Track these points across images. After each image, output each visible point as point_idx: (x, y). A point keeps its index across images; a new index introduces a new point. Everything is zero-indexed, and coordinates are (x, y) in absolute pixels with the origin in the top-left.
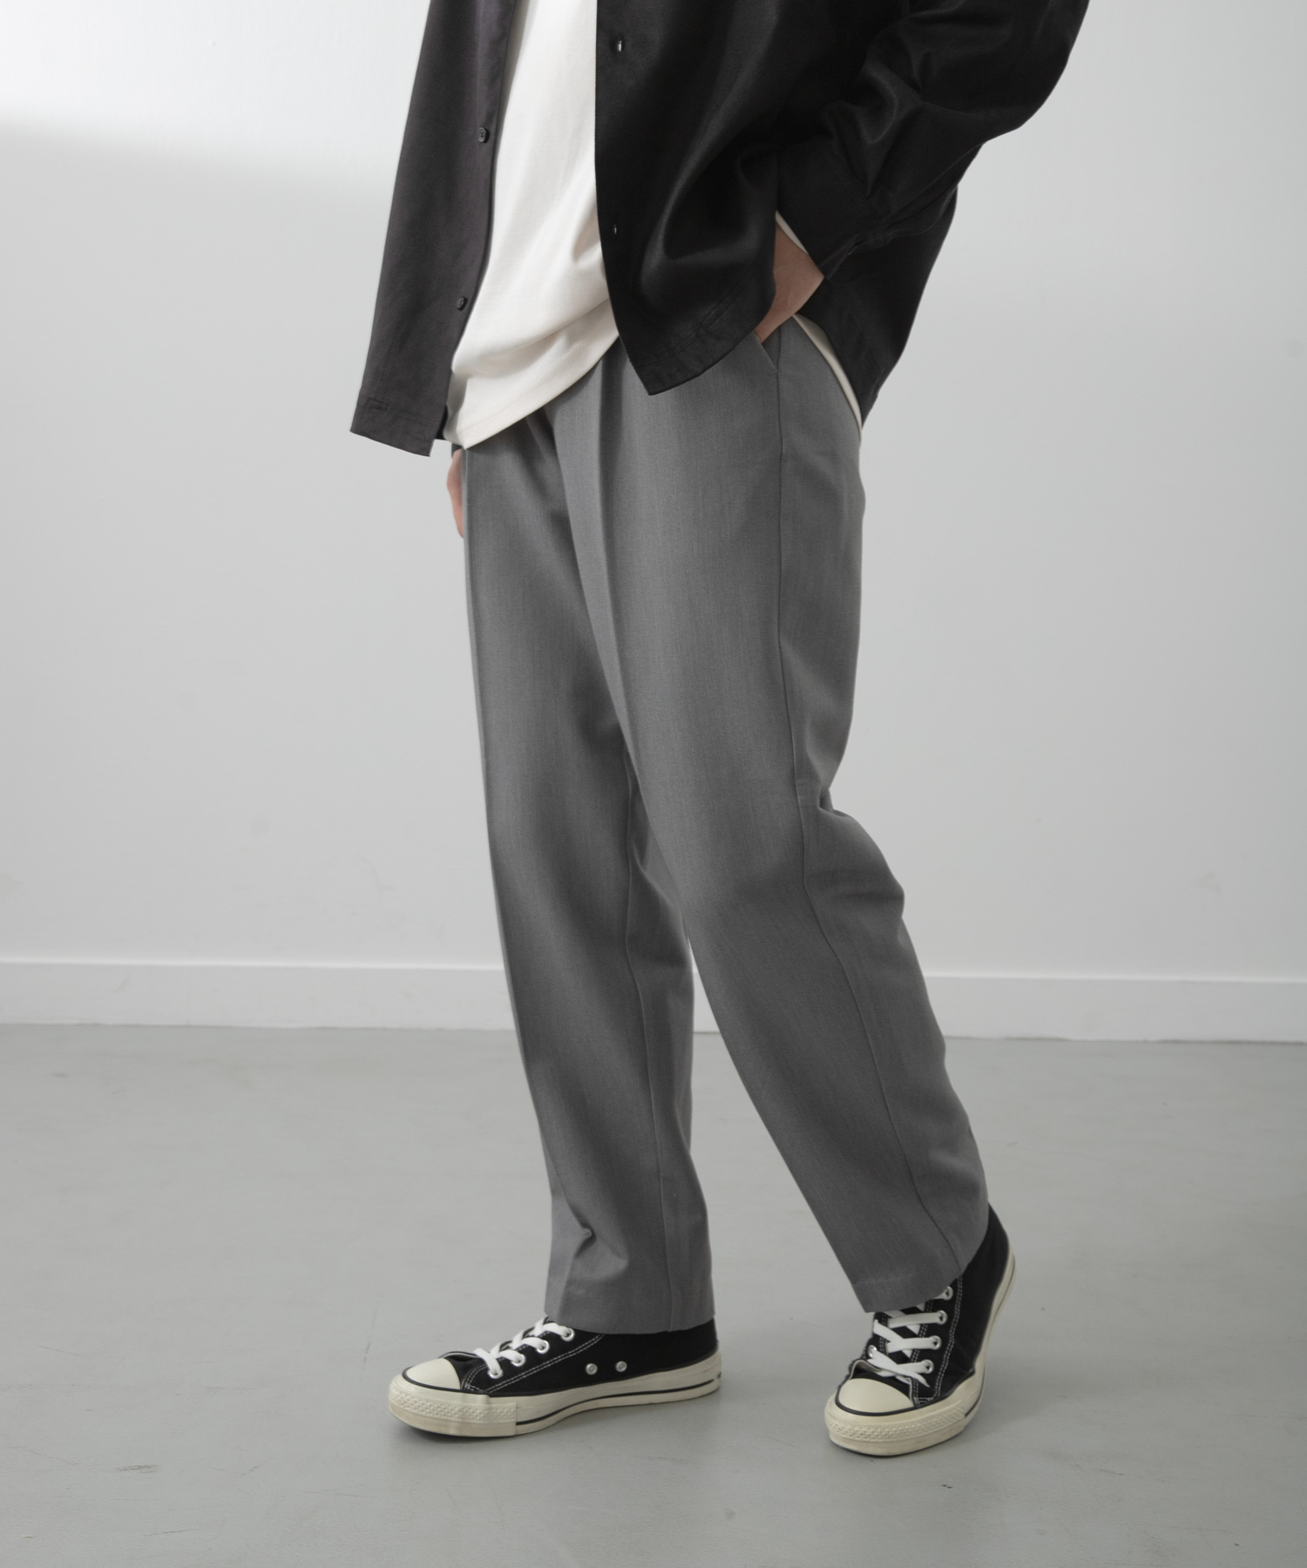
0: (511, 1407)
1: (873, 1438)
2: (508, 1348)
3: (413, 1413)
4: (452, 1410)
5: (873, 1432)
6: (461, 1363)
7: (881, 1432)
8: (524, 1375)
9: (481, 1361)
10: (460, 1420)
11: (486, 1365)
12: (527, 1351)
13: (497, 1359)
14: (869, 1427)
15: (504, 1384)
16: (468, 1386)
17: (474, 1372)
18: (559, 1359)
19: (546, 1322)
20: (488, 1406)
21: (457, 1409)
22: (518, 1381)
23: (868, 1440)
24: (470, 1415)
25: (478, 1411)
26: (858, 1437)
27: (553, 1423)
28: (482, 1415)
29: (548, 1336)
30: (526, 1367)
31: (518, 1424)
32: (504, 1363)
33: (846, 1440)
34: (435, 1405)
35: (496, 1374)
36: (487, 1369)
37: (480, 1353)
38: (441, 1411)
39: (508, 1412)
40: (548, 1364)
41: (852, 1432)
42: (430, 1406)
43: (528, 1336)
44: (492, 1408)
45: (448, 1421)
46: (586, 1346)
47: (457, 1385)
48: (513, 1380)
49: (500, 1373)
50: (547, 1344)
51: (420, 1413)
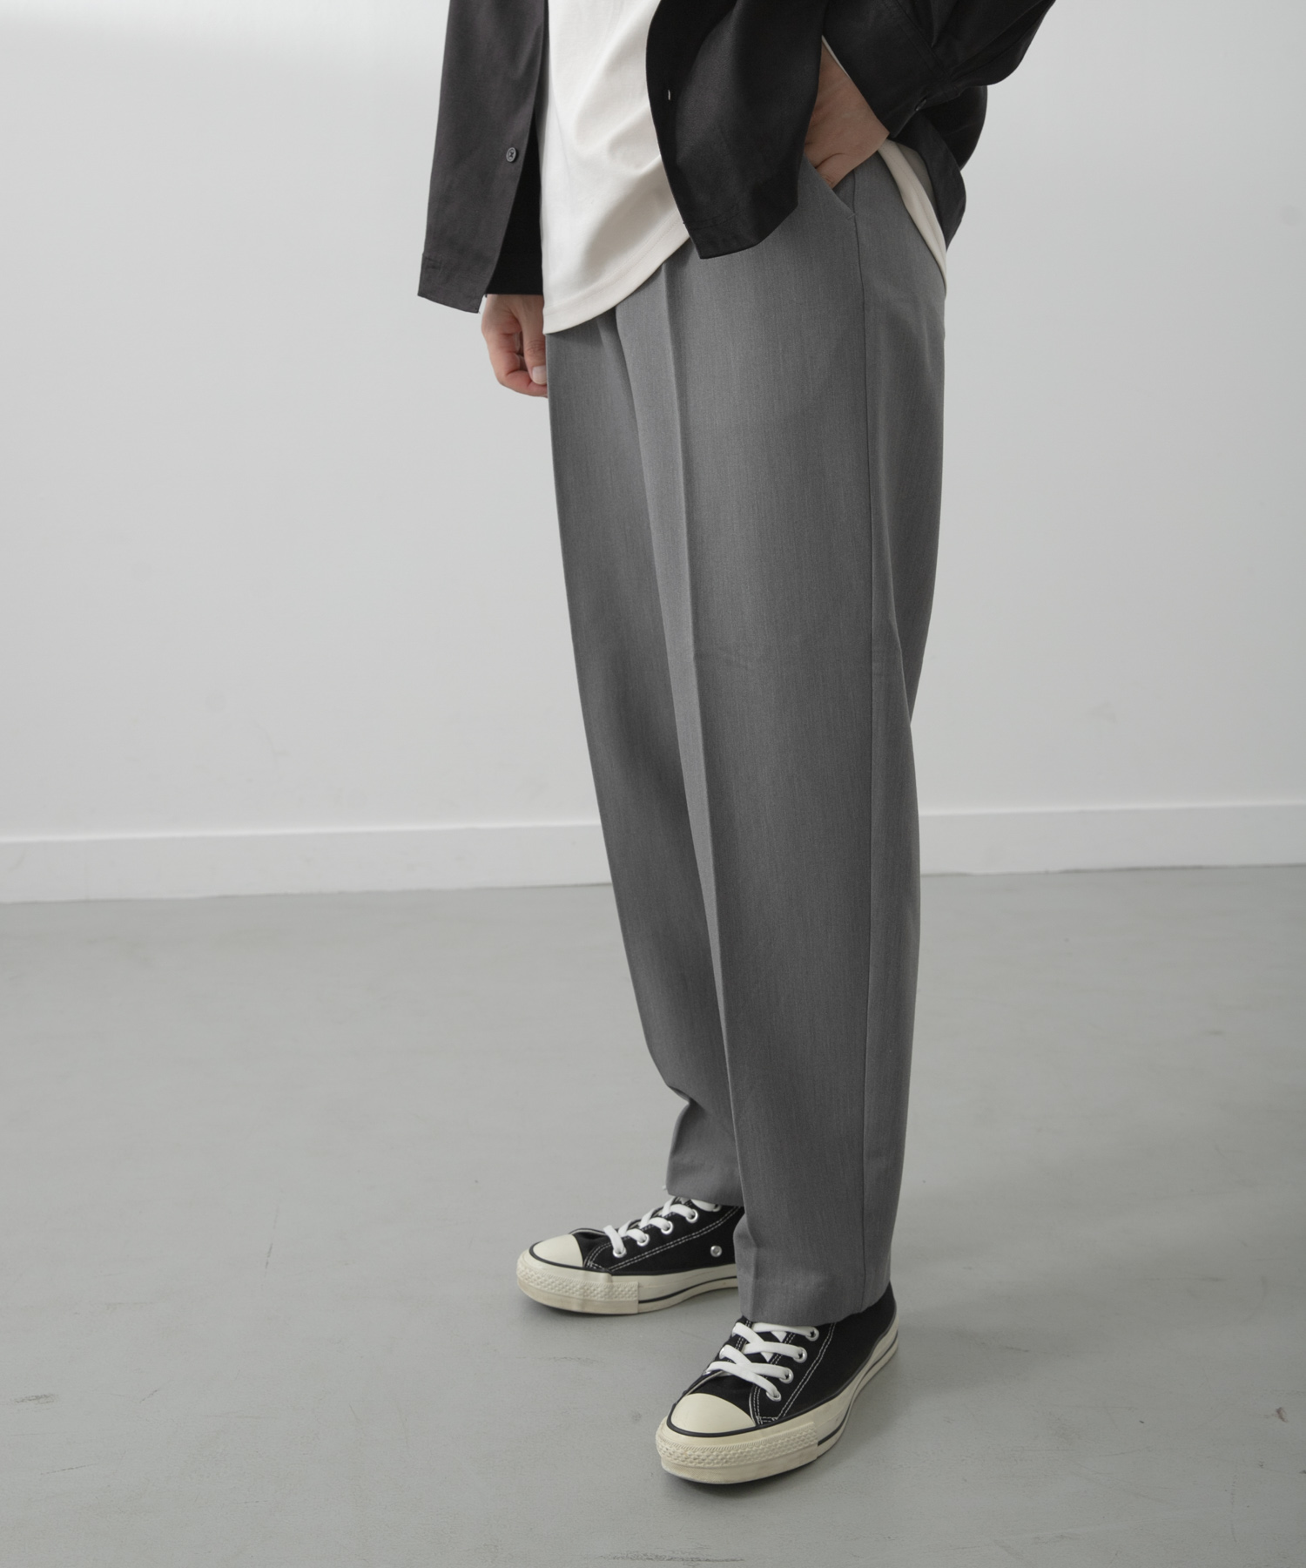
0: (631, 1286)
1: (709, 1463)
2: (637, 1227)
3: (537, 1289)
4: (574, 1287)
5: (708, 1456)
6: (586, 1240)
7: (717, 1456)
8: (647, 1255)
9: (607, 1239)
10: (582, 1297)
11: (611, 1244)
12: (653, 1231)
13: (623, 1238)
14: (704, 1450)
15: (628, 1263)
16: (590, 1264)
17: (598, 1250)
18: (683, 1240)
19: (674, 1202)
20: (609, 1284)
21: (578, 1286)
22: (640, 1261)
23: (702, 1465)
24: (591, 1293)
25: (599, 1289)
26: (691, 1462)
27: (676, 1302)
28: (603, 1293)
29: (673, 1218)
30: (650, 1246)
31: (641, 1302)
32: (629, 1243)
33: (678, 1466)
34: (557, 1282)
35: (620, 1253)
36: (612, 1248)
37: (609, 1231)
38: (563, 1288)
39: (629, 1291)
40: (671, 1245)
41: (684, 1456)
42: (553, 1282)
43: (657, 1216)
44: (613, 1287)
45: (569, 1297)
46: (710, 1228)
47: (579, 1262)
48: (636, 1259)
49: (624, 1252)
50: (671, 1224)
51: (543, 1289)
